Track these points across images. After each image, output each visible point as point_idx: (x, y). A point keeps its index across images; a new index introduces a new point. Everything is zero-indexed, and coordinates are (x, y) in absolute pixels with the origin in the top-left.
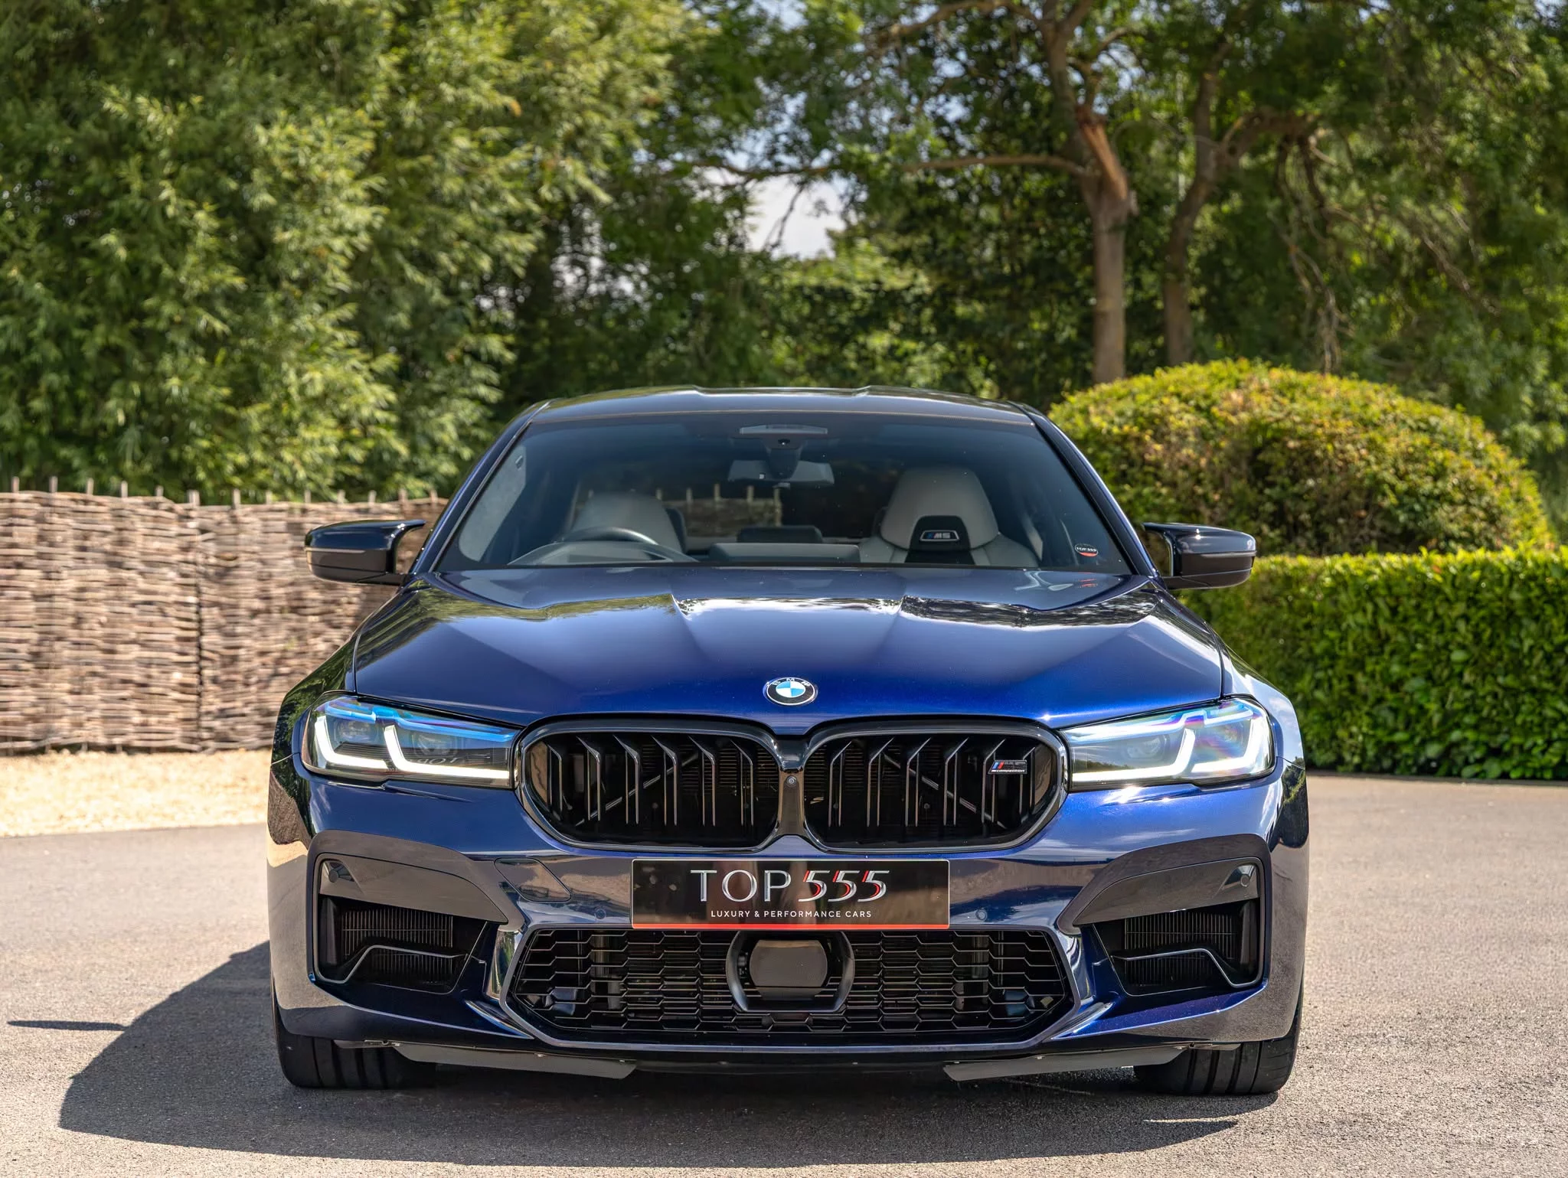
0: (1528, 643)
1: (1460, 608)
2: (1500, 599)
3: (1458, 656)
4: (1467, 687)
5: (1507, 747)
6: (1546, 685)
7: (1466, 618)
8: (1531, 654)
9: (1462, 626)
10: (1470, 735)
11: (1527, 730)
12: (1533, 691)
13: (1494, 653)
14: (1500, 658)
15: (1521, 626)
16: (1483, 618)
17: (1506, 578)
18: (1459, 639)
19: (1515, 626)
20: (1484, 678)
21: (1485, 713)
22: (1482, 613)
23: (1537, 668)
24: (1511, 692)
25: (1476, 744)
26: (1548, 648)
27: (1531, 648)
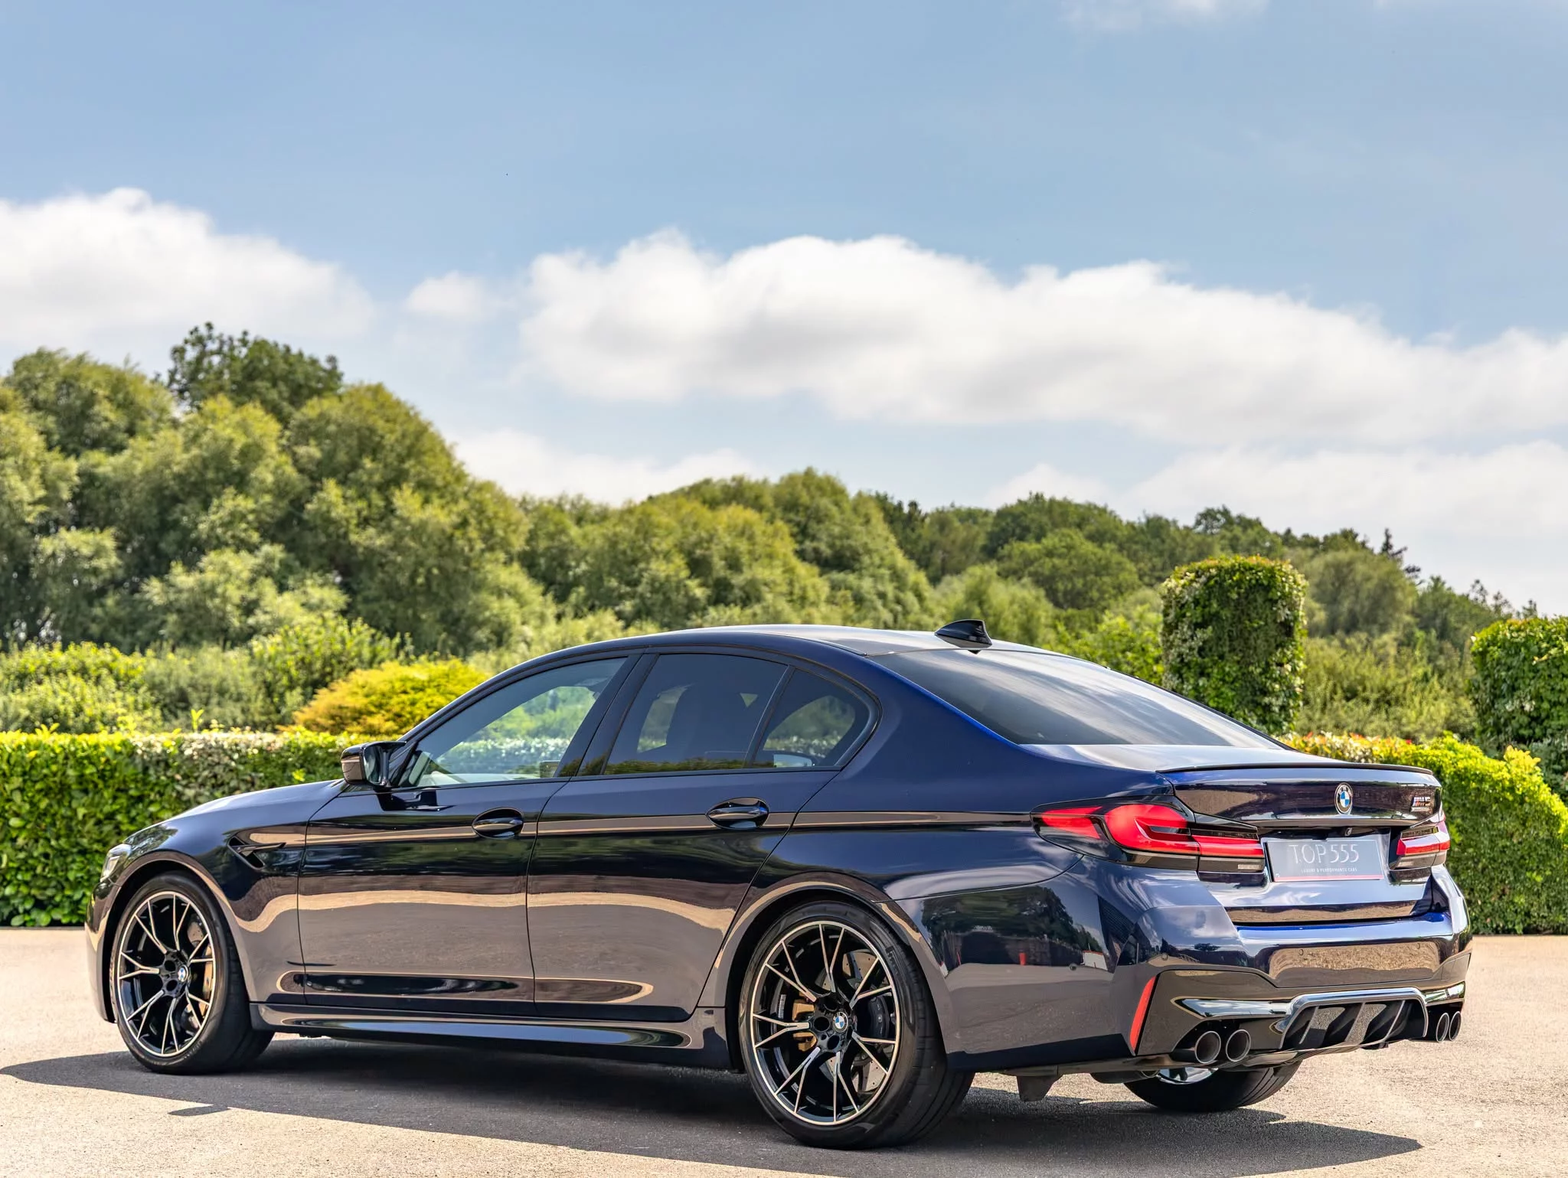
0: (81, 812)
1: (17, 781)
2: (55, 774)
3: (15, 822)
4: (21, 850)
5: (58, 899)
6: (96, 846)
7: (22, 790)
8: (84, 822)
9: (17, 797)
10: (24, 890)
11: (77, 884)
12: (83, 852)
13: (48, 820)
14: (54, 824)
15: (72, 798)
16: (40, 791)
17: (60, 759)
18: (14, 808)
19: (67, 798)
20: (37, 841)
21: (39, 870)
22: (38, 786)
23: (88, 832)
24: (62, 853)
25: (25, 898)
26: (101, 816)
27: (84, 816)
